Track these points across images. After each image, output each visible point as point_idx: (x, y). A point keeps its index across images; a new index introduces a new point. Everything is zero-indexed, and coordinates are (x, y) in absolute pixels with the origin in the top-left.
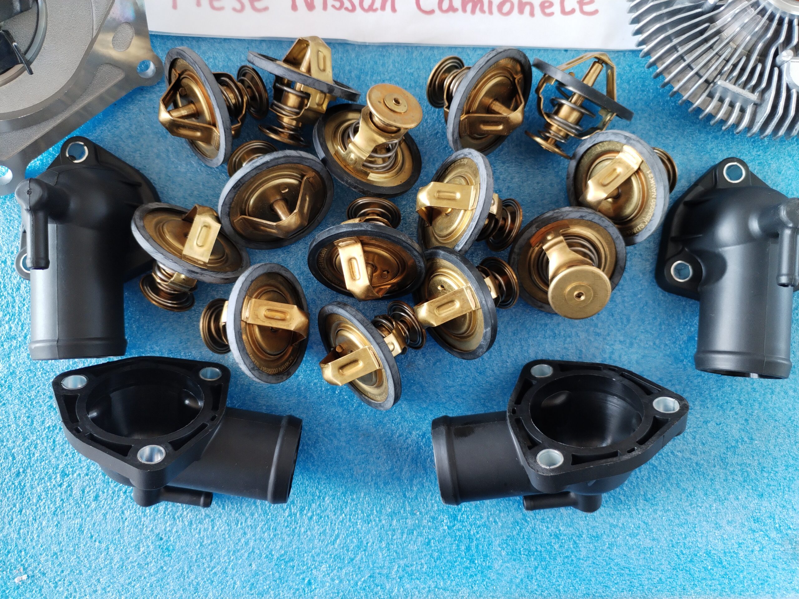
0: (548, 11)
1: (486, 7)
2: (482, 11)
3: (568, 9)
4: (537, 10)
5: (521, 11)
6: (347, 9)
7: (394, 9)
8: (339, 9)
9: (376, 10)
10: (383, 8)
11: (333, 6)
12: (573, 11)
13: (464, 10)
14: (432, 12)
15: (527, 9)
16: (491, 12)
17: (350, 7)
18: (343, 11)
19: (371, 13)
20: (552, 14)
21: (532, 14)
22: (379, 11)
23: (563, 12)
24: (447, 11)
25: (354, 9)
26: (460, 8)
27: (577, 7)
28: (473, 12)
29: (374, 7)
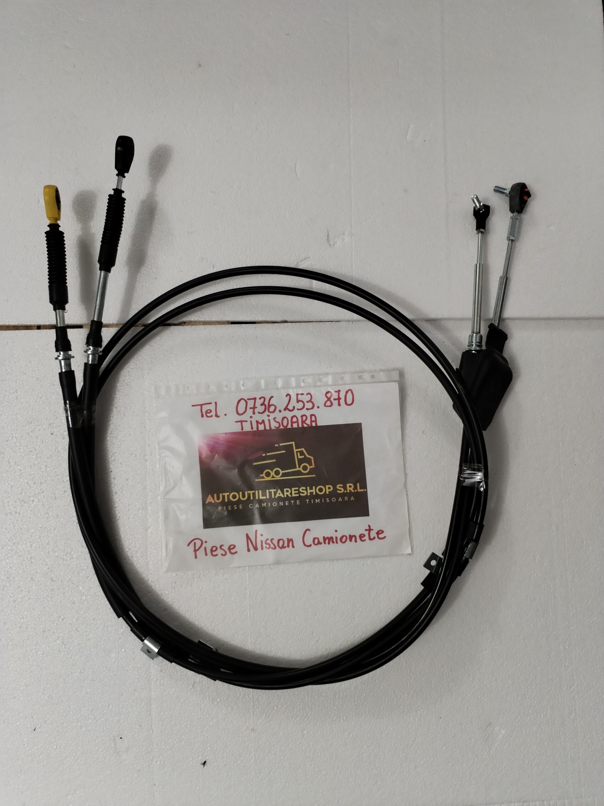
0: (363, 539)
1: (335, 540)
2: (333, 542)
3: (372, 537)
4: (358, 539)
5: (351, 540)
6: (272, 548)
7: (293, 547)
8: (269, 548)
9: (285, 547)
10: (288, 546)
11: (266, 547)
12: (374, 538)
13: (325, 543)
14: (310, 546)
15: (354, 538)
16: (337, 543)
17: (274, 547)
18: (270, 549)
19: (283, 549)
20: (365, 540)
21: (356, 541)
22: (287, 548)
23: (370, 539)
24: (317, 544)
25: (275, 548)
26: (323, 542)
27: (376, 536)
28: (329, 543)
29: (284, 546)
